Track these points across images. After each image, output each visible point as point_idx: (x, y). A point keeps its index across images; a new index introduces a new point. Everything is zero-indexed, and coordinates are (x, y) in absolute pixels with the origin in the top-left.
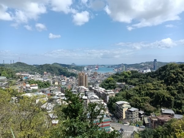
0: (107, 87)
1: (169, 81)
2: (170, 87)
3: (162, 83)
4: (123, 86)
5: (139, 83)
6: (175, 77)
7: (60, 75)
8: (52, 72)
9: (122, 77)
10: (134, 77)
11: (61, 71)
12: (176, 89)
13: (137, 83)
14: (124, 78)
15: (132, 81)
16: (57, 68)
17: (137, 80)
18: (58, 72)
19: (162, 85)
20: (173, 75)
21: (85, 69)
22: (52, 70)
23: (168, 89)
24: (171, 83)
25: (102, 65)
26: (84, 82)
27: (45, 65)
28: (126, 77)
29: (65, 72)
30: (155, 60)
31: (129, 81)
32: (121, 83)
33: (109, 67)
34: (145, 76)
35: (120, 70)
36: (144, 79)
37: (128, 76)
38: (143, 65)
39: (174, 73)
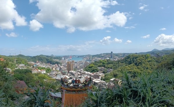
0: (91, 71)
1: (138, 64)
2: (139, 67)
3: (133, 65)
4: (103, 70)
5: (114, 67)
6: (140, 62)
7: (48, 63)
8: (42, 61)
9: (101, 64)
10: (110, 64)
11: (48, 60)
12: (143, 68)
13: (112, 67)
14: (103, 65)
15: (109, 66)
16: (45, 58)
17: (112, 65)
18: (46, 61)
19: (134, 66)
20: (139, 61)
21: (63, 58)
22: (42, 60)
23: (138, 68)
24: (139, 65)
25: (73, 56)
26: (72, 68)
27: (37, 56)
28: (103, 63)
29: (51, 61)
30: (112, 52)
31: (106, 66)
32: (100, 68)
33: (79, 57)
34: (117, 62)
35: (88, 59)
36: (116, 64)
37: (105, 62)
38: (103, 55)
39: (139, 59)
